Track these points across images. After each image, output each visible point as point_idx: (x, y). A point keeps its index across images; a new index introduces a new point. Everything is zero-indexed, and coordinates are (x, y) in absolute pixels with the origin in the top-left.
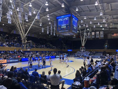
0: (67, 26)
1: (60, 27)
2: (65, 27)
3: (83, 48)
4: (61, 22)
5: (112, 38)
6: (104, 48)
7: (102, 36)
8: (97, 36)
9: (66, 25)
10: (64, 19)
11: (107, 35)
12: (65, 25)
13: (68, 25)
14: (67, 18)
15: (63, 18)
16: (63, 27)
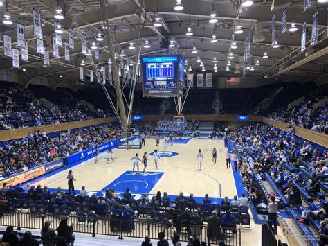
0: (168, 82)
1: (152, 82)
2: (165, 83)
3: (181, 118)
4: (155, 72)
5: (227, 87)
6: (213, 112)
7: (210, 85)
8: (198, 84)
9: (165, 79)
10: (162, 66)
11: (217, 80)
12: (163, 79)
13: (171, 80)
14: (168, 65)
15: (160, 63)
16: (158, 83)
